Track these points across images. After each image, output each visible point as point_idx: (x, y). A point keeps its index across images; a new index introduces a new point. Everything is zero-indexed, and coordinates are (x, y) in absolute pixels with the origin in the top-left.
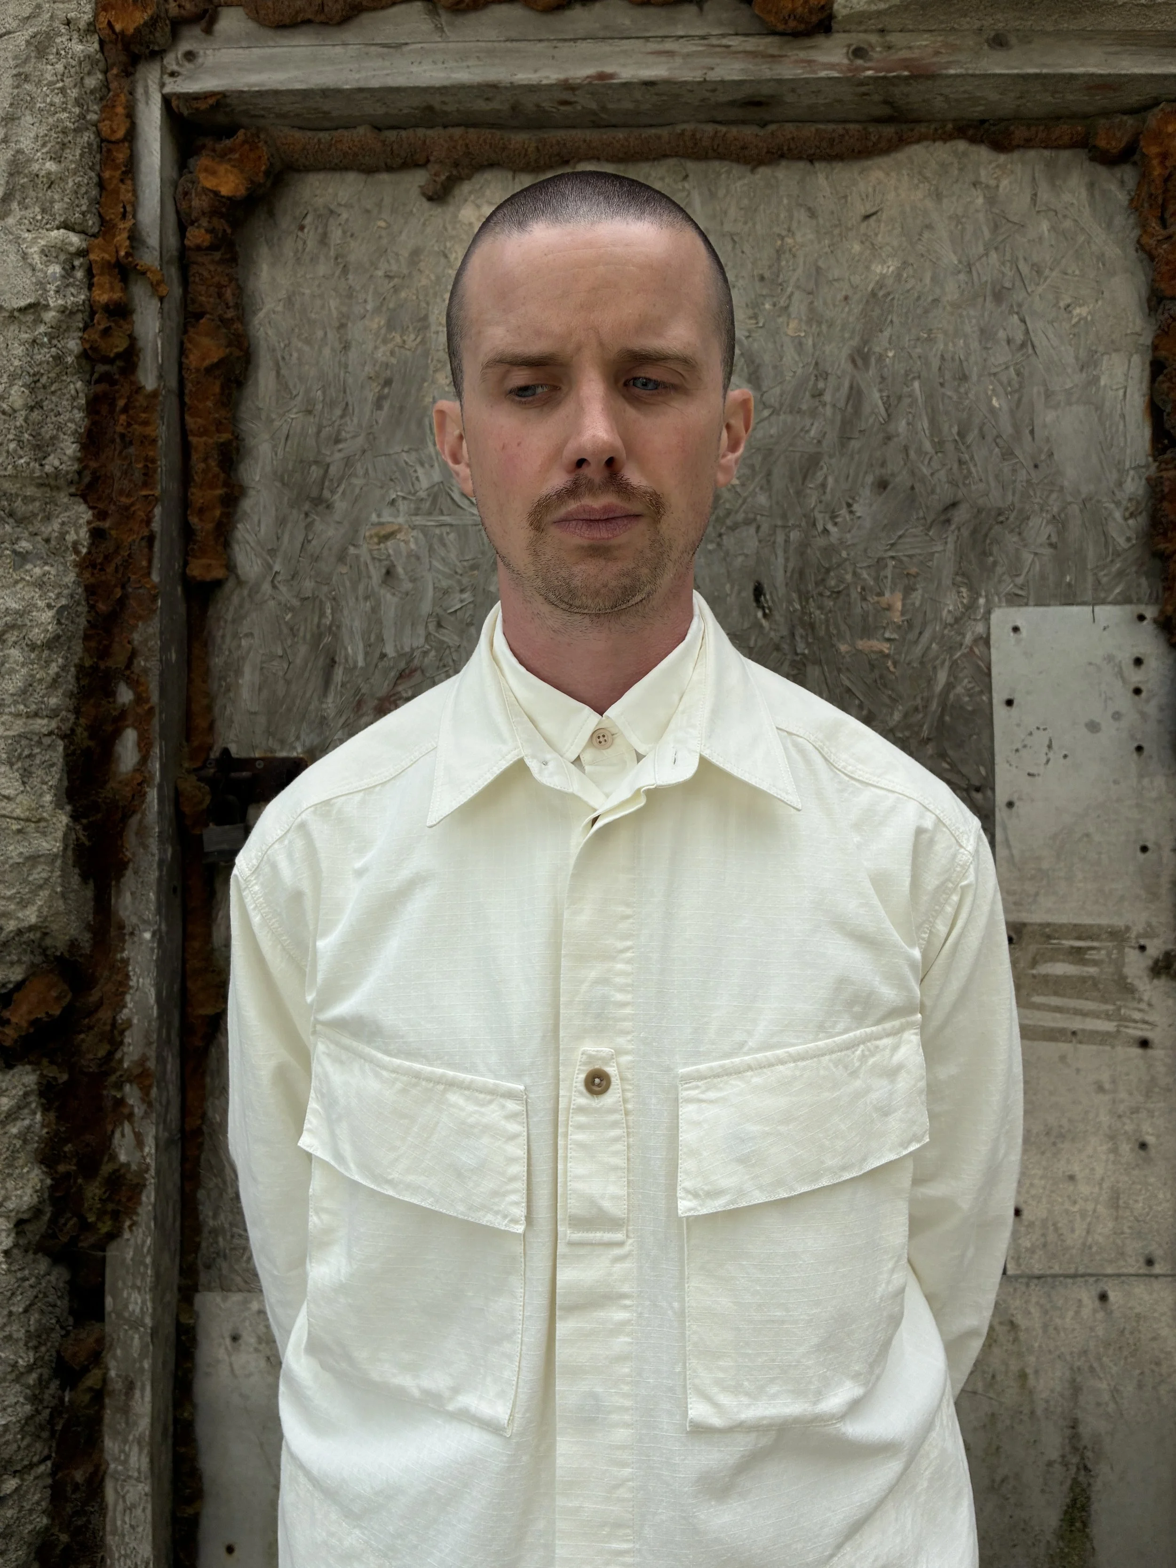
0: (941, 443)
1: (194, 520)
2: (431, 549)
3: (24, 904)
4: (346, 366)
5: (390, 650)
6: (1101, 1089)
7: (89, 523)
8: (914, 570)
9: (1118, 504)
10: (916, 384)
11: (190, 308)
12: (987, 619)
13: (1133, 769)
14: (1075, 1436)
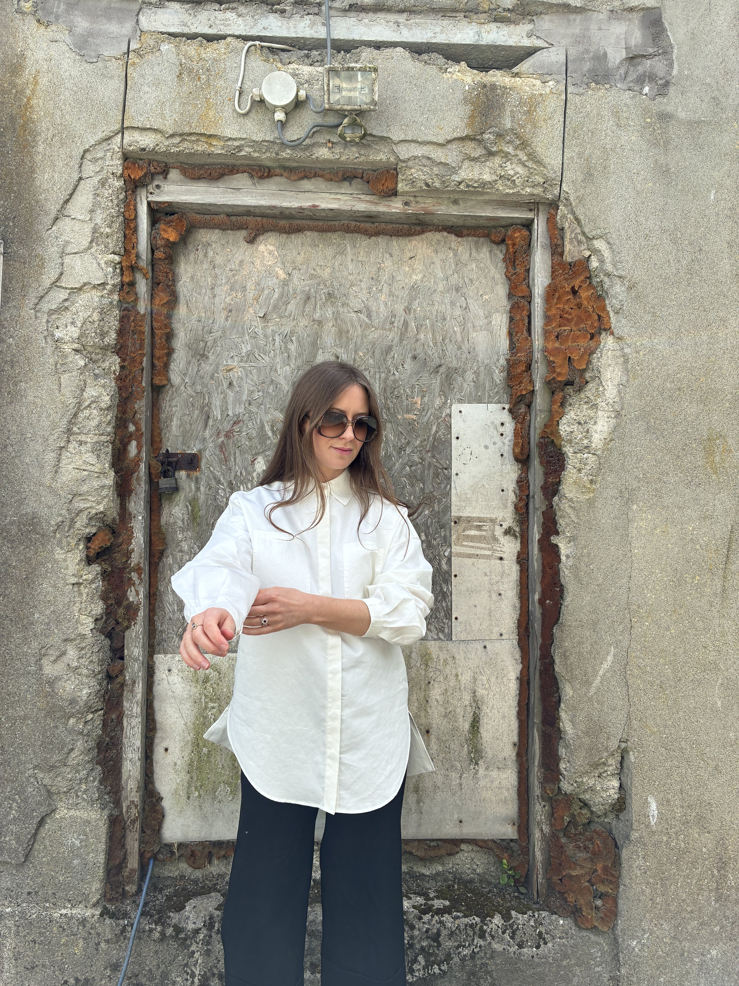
0: (436, 343)
1: (156, 362)
2: (247, 375)
3: (99, 503)
4: (214, 304)
5: (230, 413)
6: (486, 575)
7: (119, 363)
8: (425, 389)
9: (497, 367)
10: (428, 321)
11: (155, 280)
12: (450, 408)
13: (500, 462)
14: (475, 696)
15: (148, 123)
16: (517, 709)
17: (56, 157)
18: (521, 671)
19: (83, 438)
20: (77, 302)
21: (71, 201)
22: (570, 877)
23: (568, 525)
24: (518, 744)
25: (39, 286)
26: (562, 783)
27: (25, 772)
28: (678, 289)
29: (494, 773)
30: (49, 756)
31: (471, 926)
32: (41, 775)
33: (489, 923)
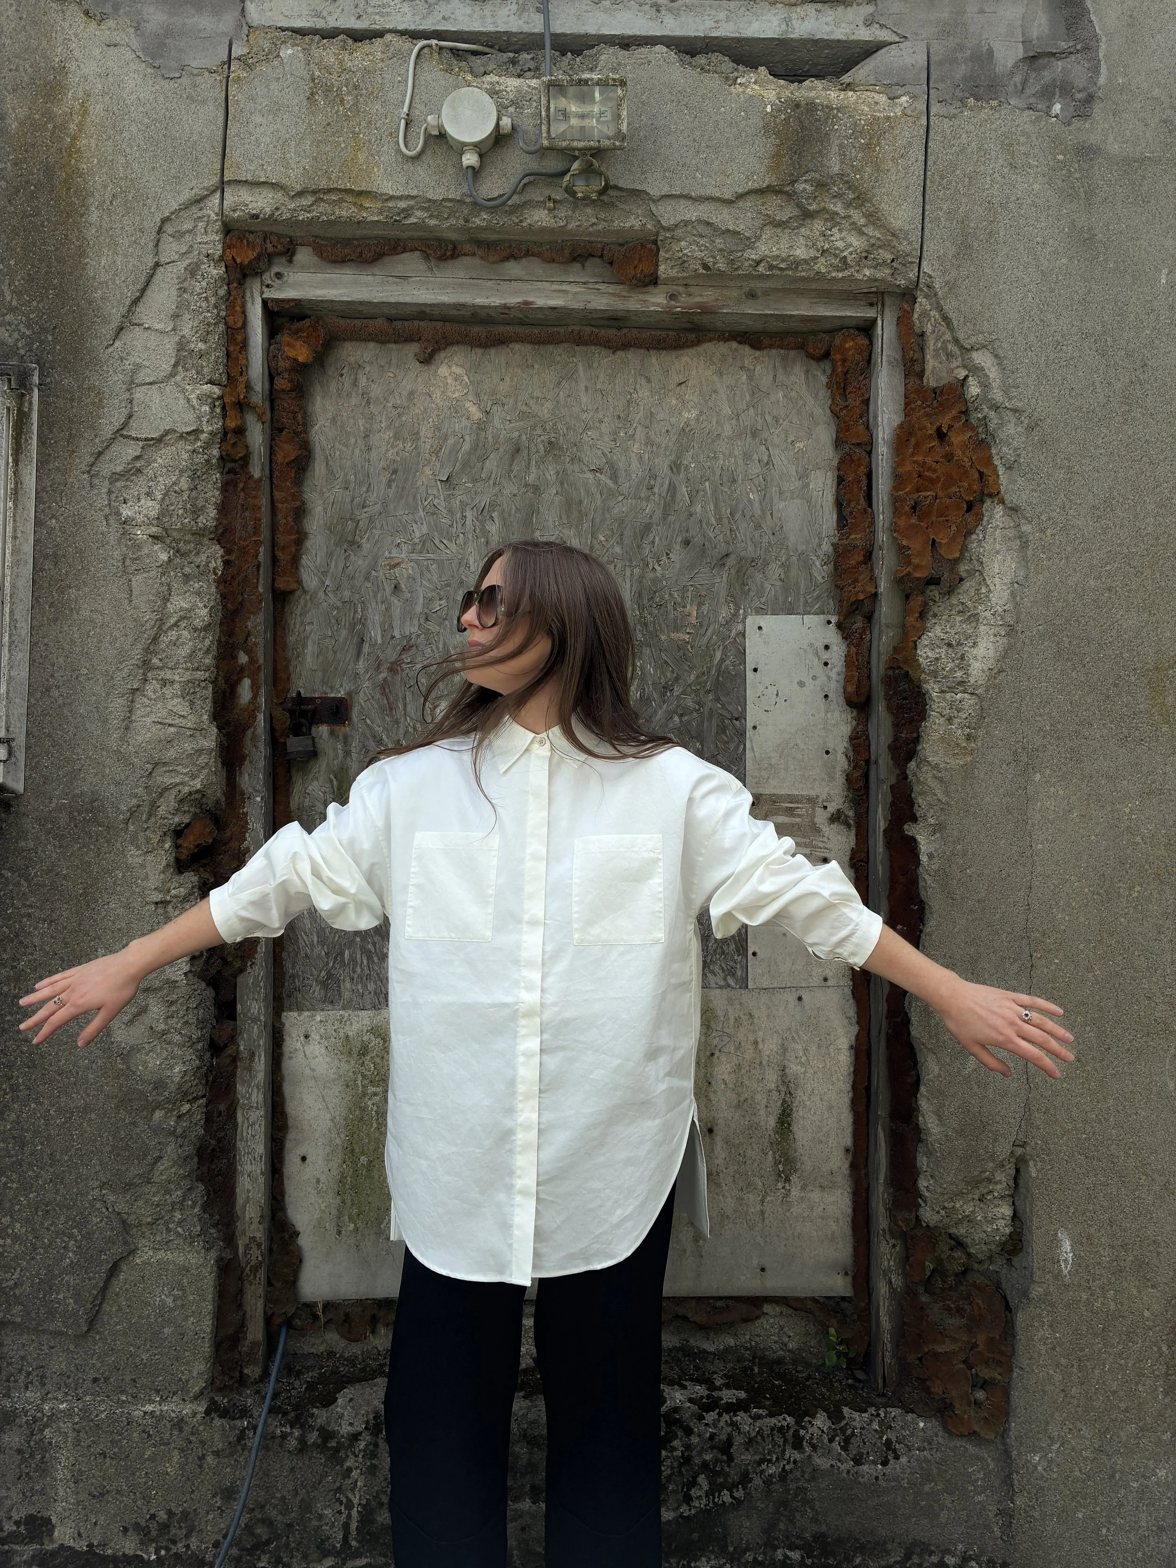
0: (721, 519)
1: (279, 554)
2: (422, 574)
3: (193, 777)
4: (369, 461)
5: (397, 633)
7: (222, 557)
8: (703, 593)
9: (818, 557)
10: (707, 484)
11: (276, 425)
12: (744, 622)
13: (822, 707)
14: (784, 1075)
15: (262, 174)
16: (851, 1095)
17: (118, 231)
18: (857, 1035)
19: (168, 675)
20: (155, 461)
21: (144, 299)
22: (936, 1355)
23: (931, 806)
24: (852, 1149)
25: (96, 436)
26: (921, 1209)
27: (88, 1193)
28: (1107, 428)
29: (815, 1195)
30: (123, 1168)
31: (781, 1430)
32: (112, 1198)
33: (808, 1425)
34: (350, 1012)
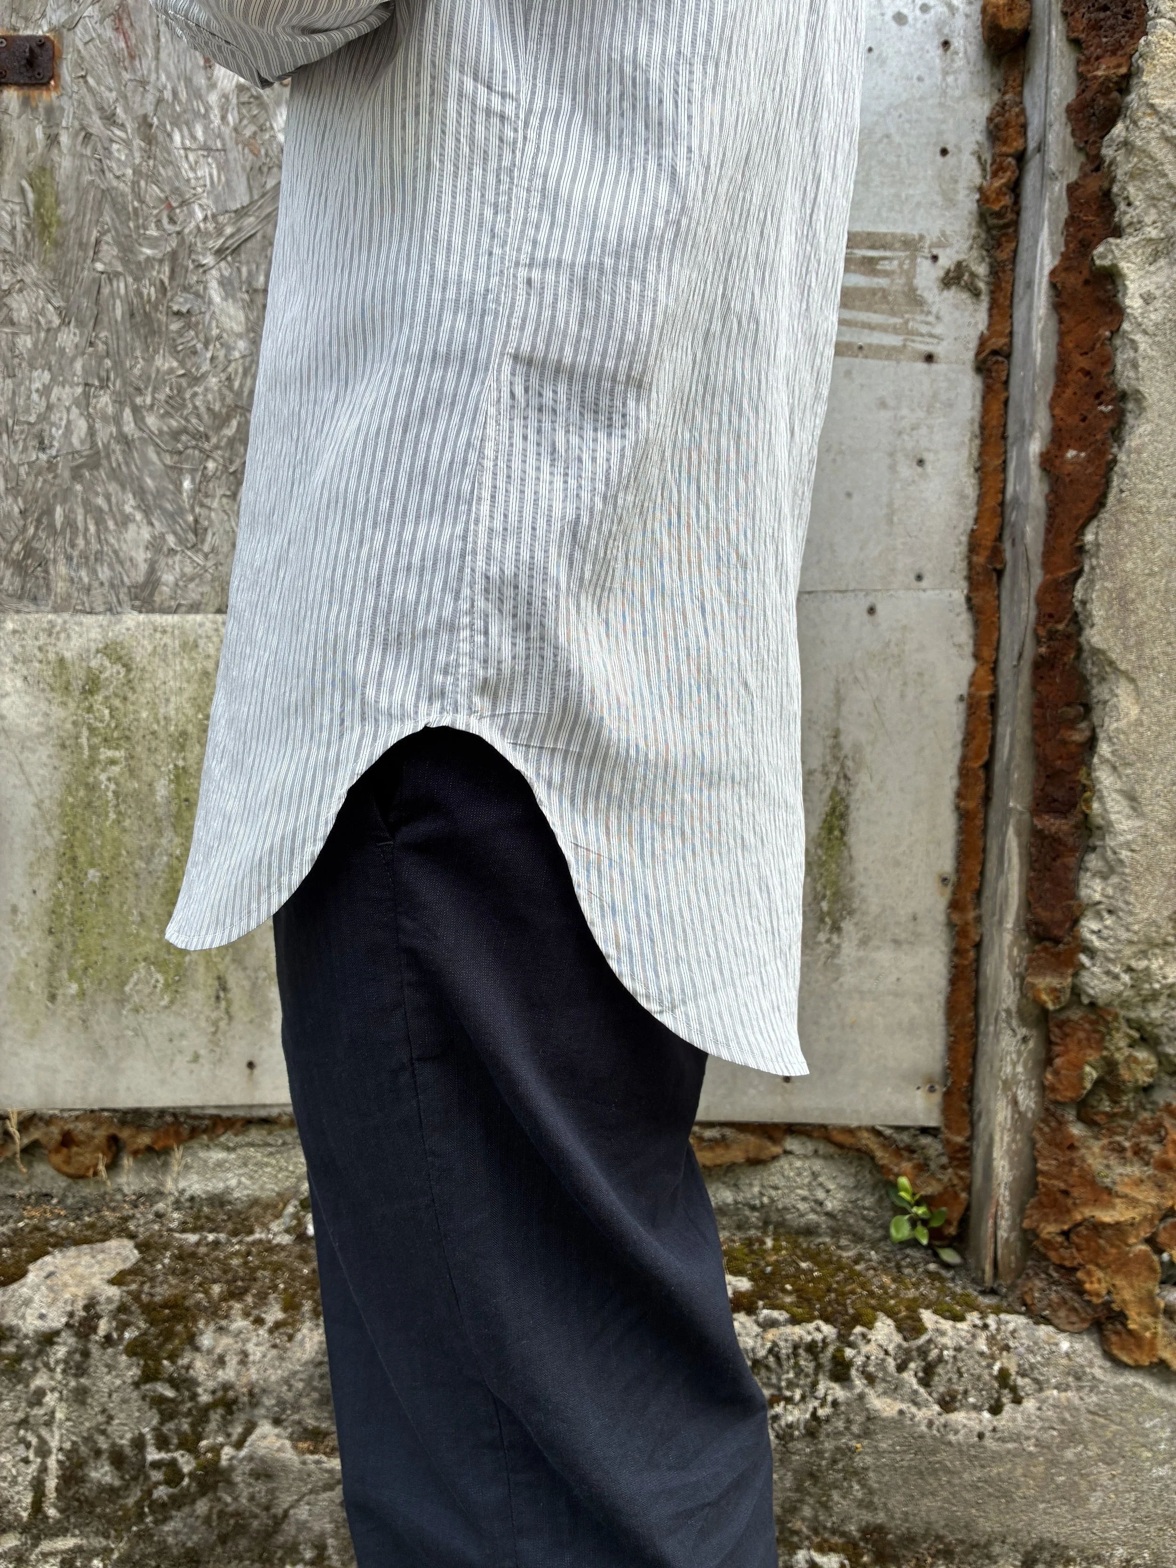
6: (883, 405)
13: (938, 65)
14: (837, 746)
16: (955, 783)
18: (974, 675)
22: (1098, 1227)
23: (1152, 200)
24: (953, 878)
26: (1084, 973)
29: (884, 956)
31: (812, 1348)
33: (861, 1342)
34: (66, 616)
